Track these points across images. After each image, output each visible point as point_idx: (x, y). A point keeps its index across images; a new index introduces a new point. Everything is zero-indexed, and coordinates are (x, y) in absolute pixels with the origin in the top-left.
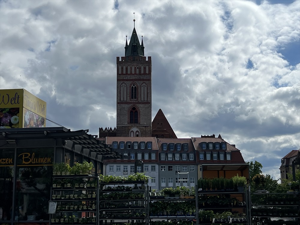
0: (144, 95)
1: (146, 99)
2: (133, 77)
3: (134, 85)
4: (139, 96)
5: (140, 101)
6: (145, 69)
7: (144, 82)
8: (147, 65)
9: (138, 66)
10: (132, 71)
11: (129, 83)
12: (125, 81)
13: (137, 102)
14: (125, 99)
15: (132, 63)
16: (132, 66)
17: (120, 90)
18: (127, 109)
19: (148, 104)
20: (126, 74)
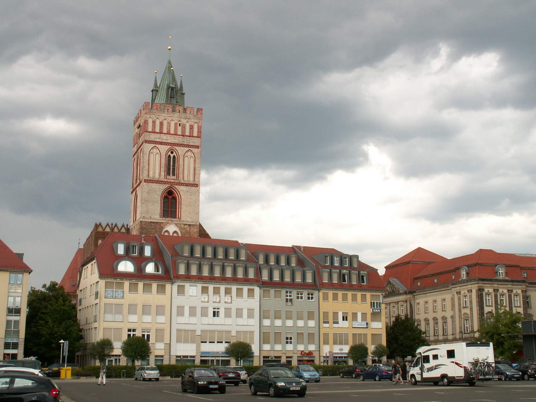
0: (189, 171)
1: (191, 179)
2: (171, 139)
3: (172, 153)
4: (181, 171)
5: (182, 180)
6: (192, 127)
7: (190, 149)
8: (196, 121)
9: (180, 122)
10: (170, 129)
11: (164, 149)
12: (158, 144)
13: (178, 183)
14: (157, 176)
15: (170, 115)
16: (171, 121)
17: (149, 159)
18: (160, 193)
19: (194, 186)
20: (161, 132)
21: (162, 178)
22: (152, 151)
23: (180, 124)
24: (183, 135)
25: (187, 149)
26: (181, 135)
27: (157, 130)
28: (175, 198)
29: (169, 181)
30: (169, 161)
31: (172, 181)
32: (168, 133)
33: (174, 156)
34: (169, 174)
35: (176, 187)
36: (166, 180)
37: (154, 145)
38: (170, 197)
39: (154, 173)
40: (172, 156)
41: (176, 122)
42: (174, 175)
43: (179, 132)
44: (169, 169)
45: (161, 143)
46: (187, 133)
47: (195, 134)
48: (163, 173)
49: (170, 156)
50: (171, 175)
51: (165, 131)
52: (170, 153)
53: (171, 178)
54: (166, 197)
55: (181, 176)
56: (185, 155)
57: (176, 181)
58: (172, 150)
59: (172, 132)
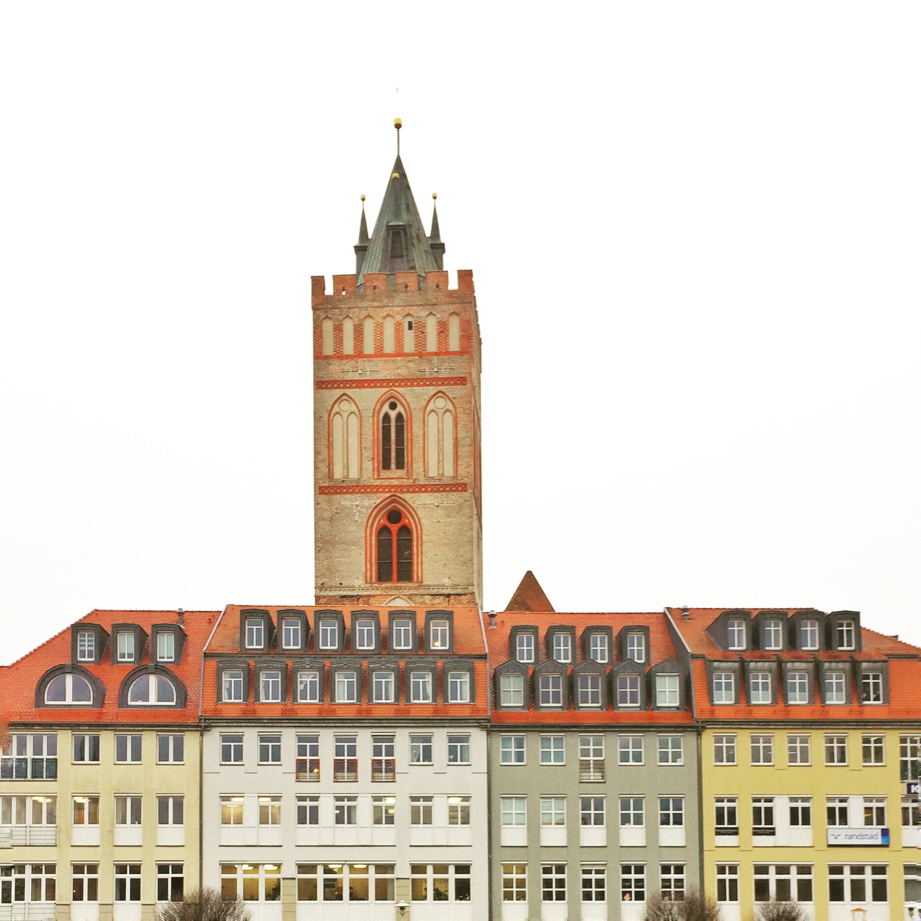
0: (441, 451)
1: (449, 471)
4: (418, 452)
5: (422, 478)
6: (443, 329)
7: (441, 388)
8: (452, 308)
9: (410, 319)
10: (382, 340)
11: (368, 398)
12: (351, 387)
13: (410, 486)
14: (354, 474)
15: (382, 301)
16: (384, 318)
17: (328, 432)
18: (361, 518)
19: (457, 490)
20: (359, 354)
21: (369, 476)
22: (336, 409)
23: (410, 324)
24: (421, 354)
25: (432, 390)
26: (413, 355)
27: (348, 348)
28: (406, 530)
29: (386, 483)
30: (386, 430)
31: (396, 482)
32: (380, 353)
33: (399, 417)
34: (386, 466)
35: (407, 497)
36: (378, 482)
37: (342, 391)
38: (394, 528)
39: (347, 466)
40: (393, 414)
41: (399, 318)
42: (400, 465)
43: (409, 345)
44: (386, 453)
45: (360, 384)
46: (432, 345)
47: (454, 344)
48: (369, 465)
49: (387, 417)
50: (393, 466)
51: (369, 348)
52: (386, 408)
53: (395, 475)
54: (383, 531)
55: (418, 467)
56: (429, 408)
57: (406, 482)
58: (392, 400)
59: (389, 347)
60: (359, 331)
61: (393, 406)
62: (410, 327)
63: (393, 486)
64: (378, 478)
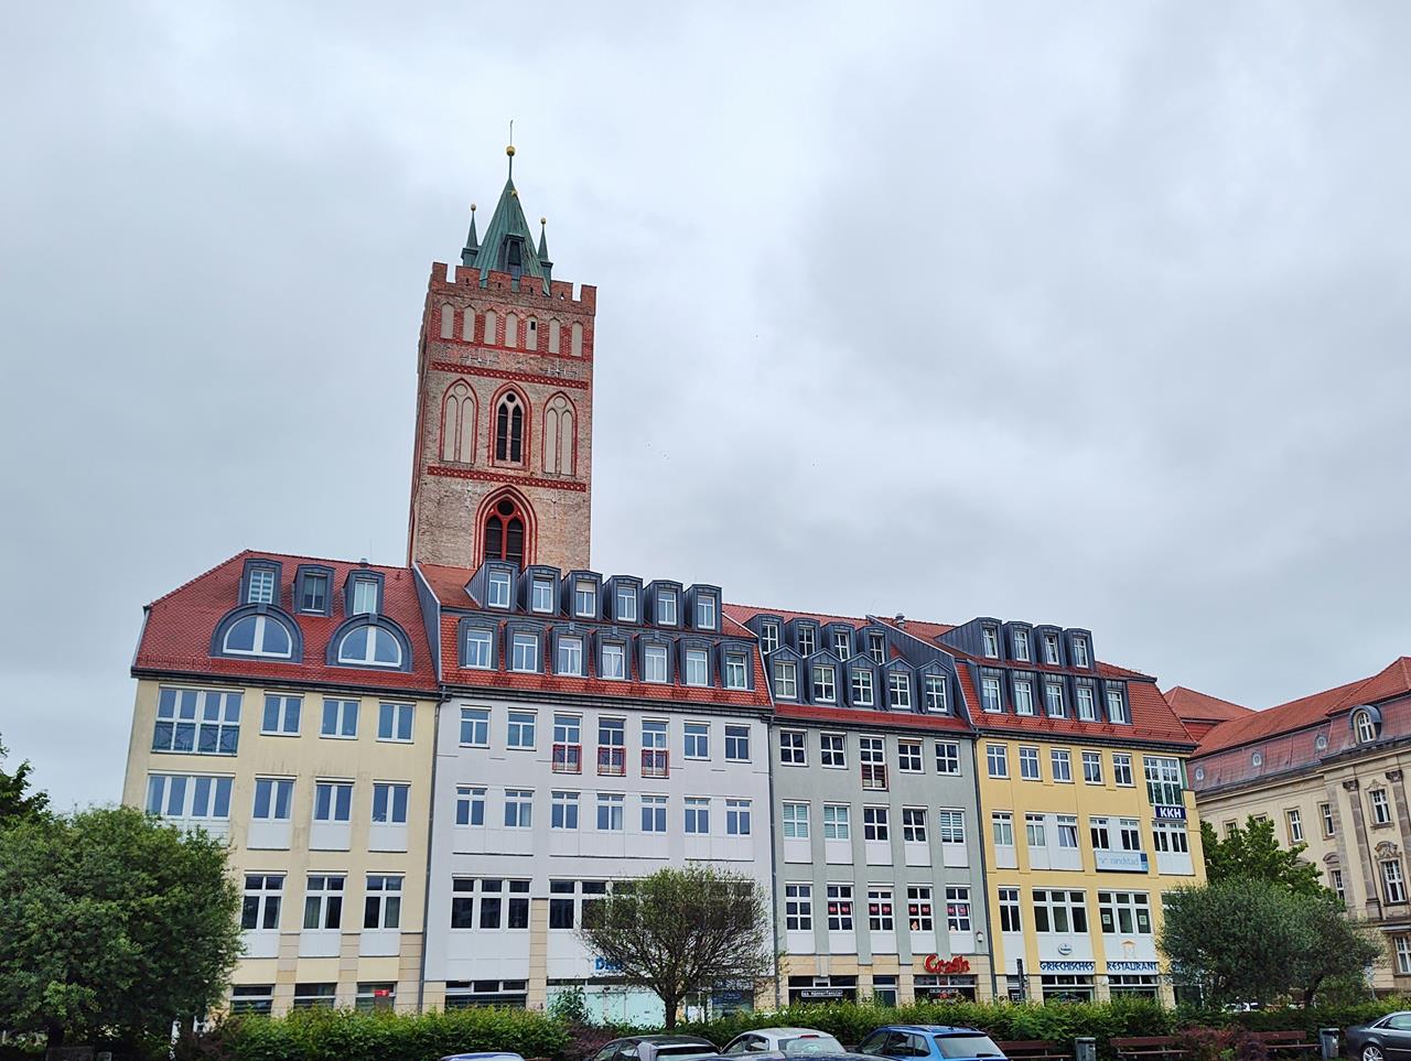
0: (558, 448)
1: (566, 469)
2: (508, 363)
4: (536, 447)
5: (540, 472)
6: (566, 334)
7: (562, 389)
8: (576, 317)
9: (534, 320)
10: (504, 335)
11: (487, 387)
12: (469, 373)
13: (526, 479)
14: (466, 458)
15: (507, 298)
16: (507, 314)
17: (442, 413)
18: (472, 504)
19: (575, 489)
20: (479, 342)
21: (483, 463)
22: (451, 392)
23: (533, 324)
24: (542, 352)
25: (552, 389)
26: (535, 352)
27: (469, 335)
28: (518, 523)
29: (501, 472)
30: (503, 421)
31: (511, 473)
32: (501, 346)
33: (517, 409)
34: (502, 455)
35: (523, 489)
36: (493, 470)
37: (459, 376)
38: (506, 519)
39: (458, 451)
40: (511, 406)
41: (522, 316)
42: (516, 458)
43: (531, 344)
44: (502, 443)
45: (480, 372)
46: (554, 347)
47: (576, 351)
48: (483, 452)
49: (504, 407)
50: (508, 457)
51: (490, 339)
52: (504, 399)
53: (509, 467)
54: (492, 521)
55: (536, 462)
56: (548, 406)
57: (522, 474)
58: (511, 392)
59: (511, 342)
60: (480, 322)
61: (511, 398)
62: (533, 327)
63: (509, 477)
64: (493, 466)
